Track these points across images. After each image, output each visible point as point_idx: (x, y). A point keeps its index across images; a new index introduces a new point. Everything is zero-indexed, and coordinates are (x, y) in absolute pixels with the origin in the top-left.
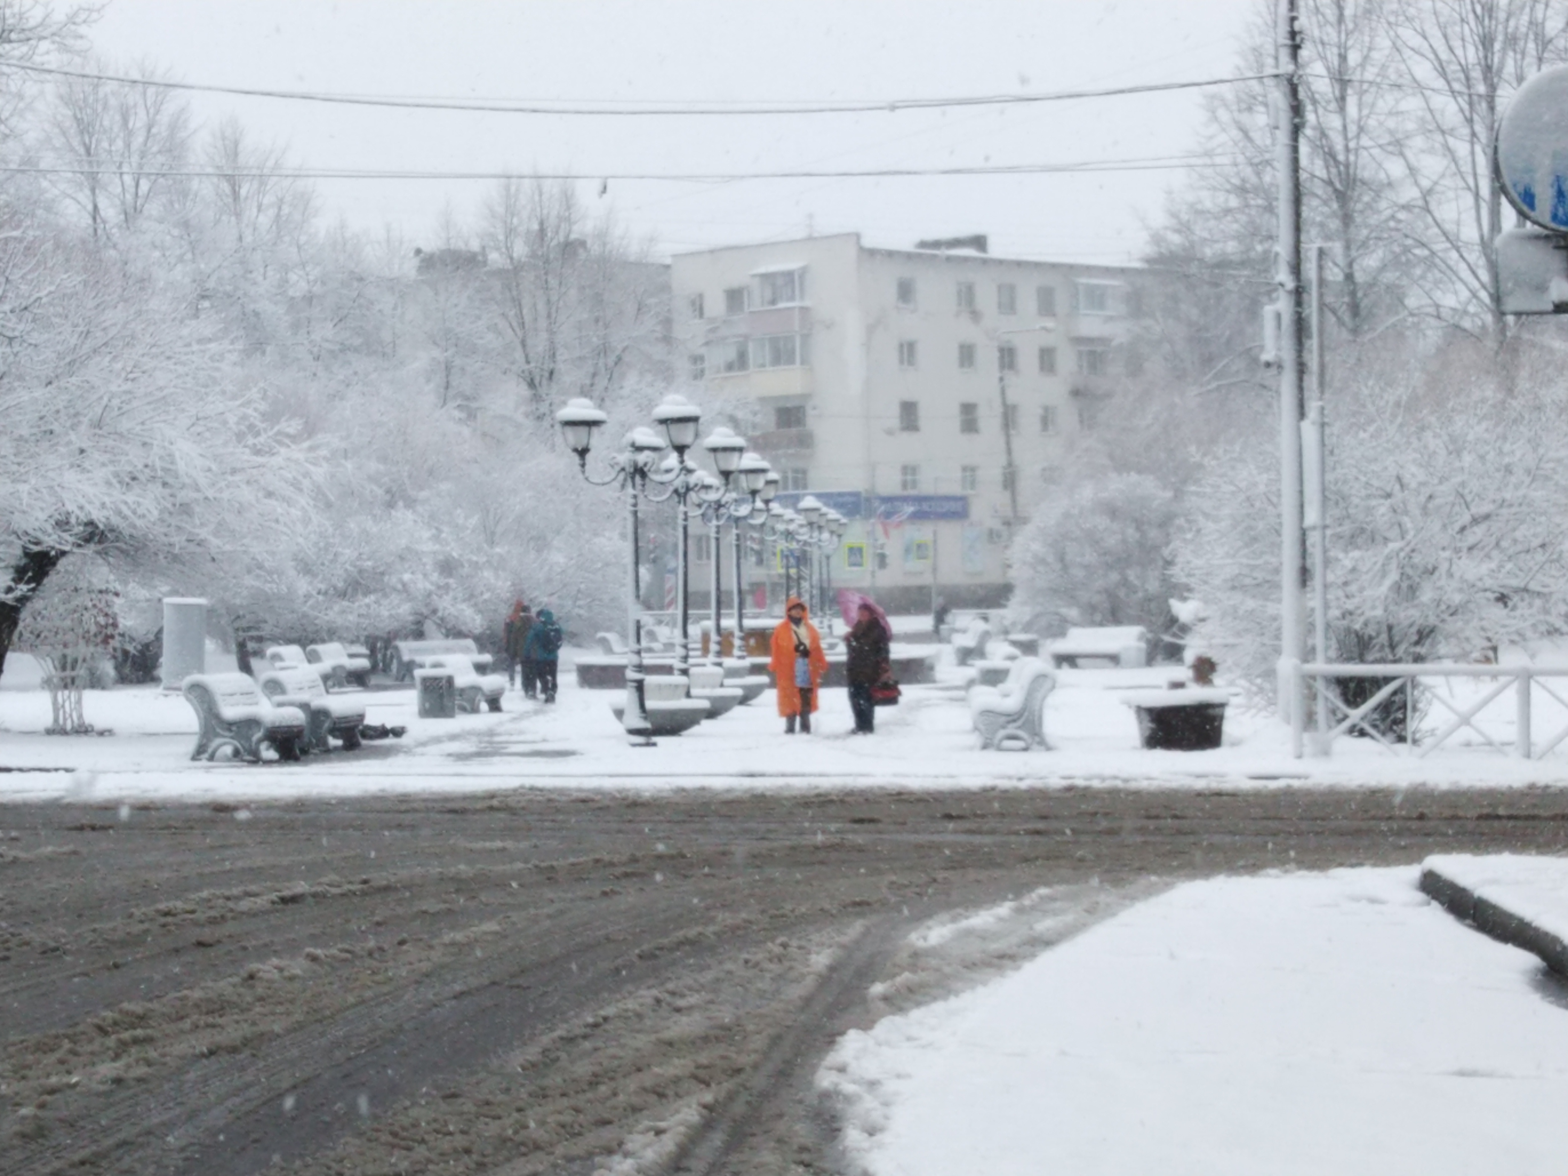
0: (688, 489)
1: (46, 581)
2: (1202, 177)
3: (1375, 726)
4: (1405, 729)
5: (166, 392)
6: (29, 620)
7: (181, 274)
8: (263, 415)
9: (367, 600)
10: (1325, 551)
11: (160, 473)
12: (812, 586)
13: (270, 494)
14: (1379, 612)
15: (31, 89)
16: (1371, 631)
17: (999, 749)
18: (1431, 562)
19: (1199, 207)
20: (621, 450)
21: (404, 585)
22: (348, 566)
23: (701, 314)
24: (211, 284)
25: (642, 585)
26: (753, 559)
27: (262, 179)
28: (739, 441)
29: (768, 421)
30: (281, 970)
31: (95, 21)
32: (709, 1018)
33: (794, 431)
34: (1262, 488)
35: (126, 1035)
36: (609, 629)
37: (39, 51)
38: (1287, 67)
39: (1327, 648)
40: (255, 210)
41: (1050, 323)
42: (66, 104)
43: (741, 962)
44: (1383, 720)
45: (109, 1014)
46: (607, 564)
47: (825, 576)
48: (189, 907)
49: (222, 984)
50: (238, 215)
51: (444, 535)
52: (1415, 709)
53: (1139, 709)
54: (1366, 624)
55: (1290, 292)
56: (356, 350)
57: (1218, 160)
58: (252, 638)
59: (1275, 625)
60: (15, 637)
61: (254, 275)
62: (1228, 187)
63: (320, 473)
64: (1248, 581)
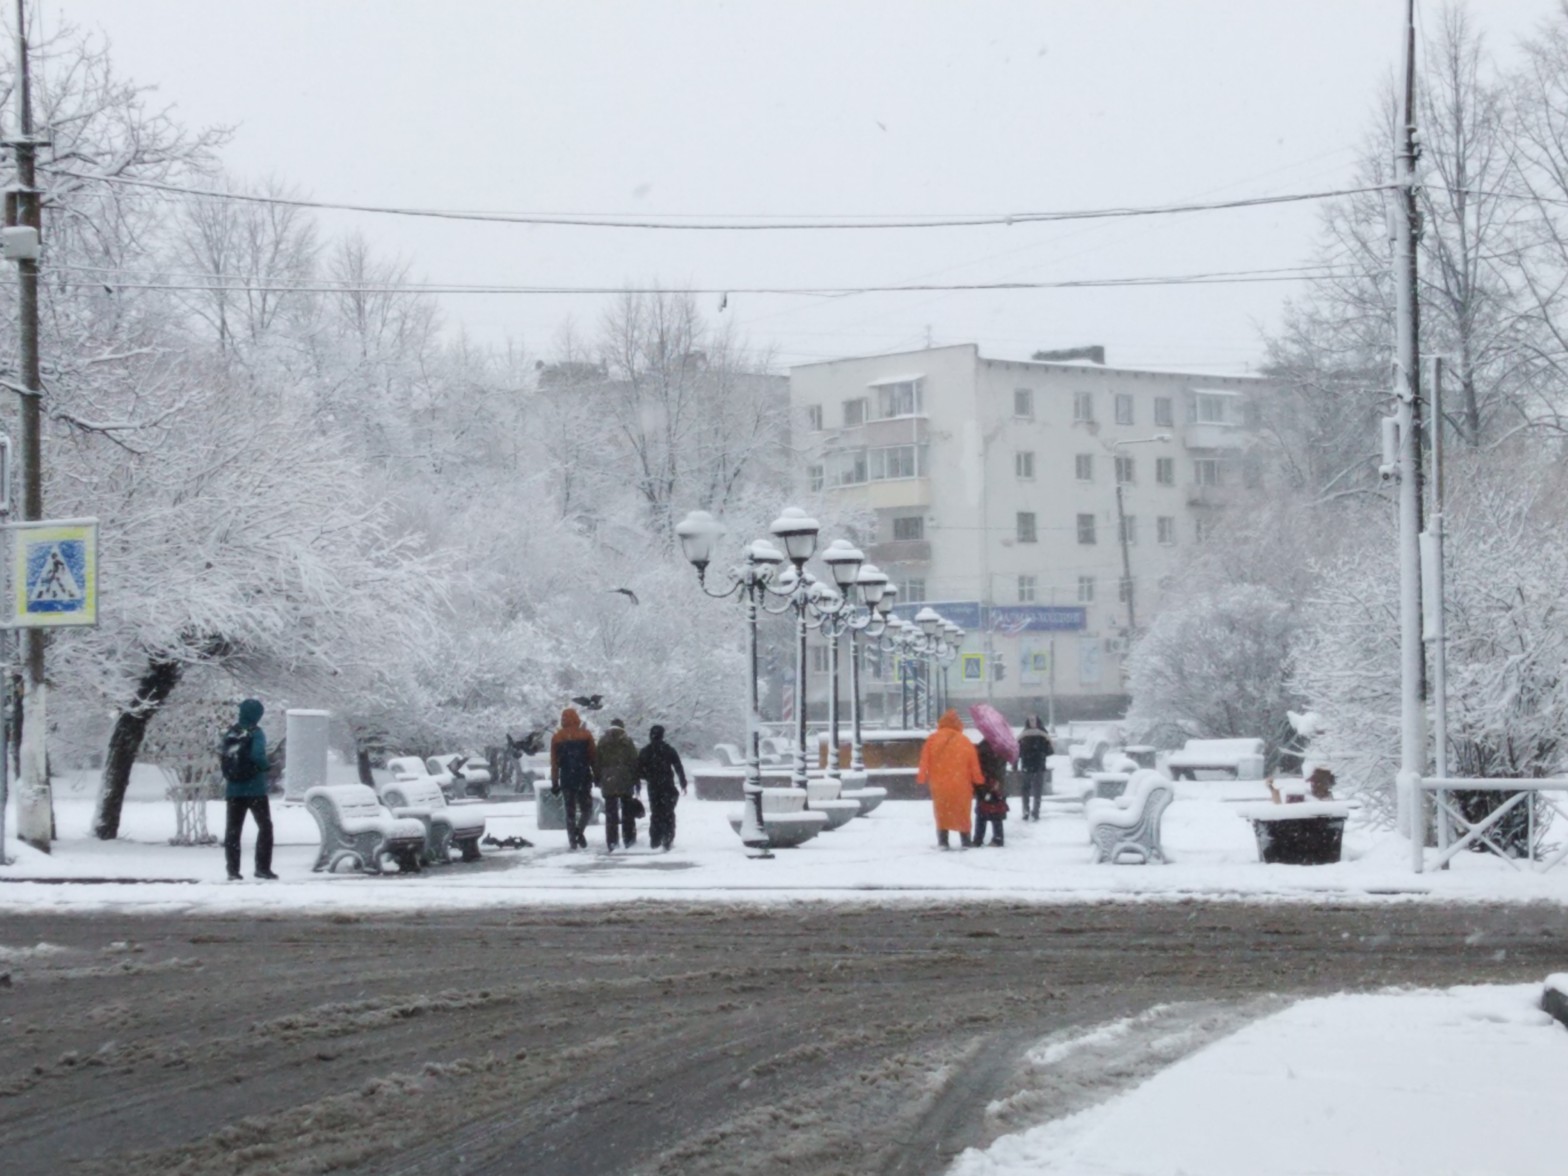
0: (806, 601)
1: (172, 692)
2: (1320, 288)
3: (1496, 841)
4: (1526, 844)
5: (292, 506)
6: (155, 731)
7: (305, 388)
8: (385, 527)
9: (486, 712)
10: (1444, 663)
11: (285, 587)
12: (929, 698)
13: (392, 609)
14: (1499, 725)
15: (163, 208)
16: (1491, 744)
17: (1117, 862)
18: (1552, 674)
19: (1316, 317)
20: (739, 562)
21: (524, 696)
22: (467, 677)
23: (820, 427)
24: (335, 398)
25: (760, 697)
26: (870, 670)
27: (387, 294)
28: (857, 554)
29: (885, 533)
30: (401, 1084)
31: (226, 142)
32: (826, 1136)
33: (911, 542)
34: (1382, 600)
35: (248, 1150)
36: (726, 741)
37: (170, 172)
38: (1404, 178)
39: (1447, 761)
40: (379, 324)
41: (1167, 435)
42: (196, 221)
43: (858, 1079)
44: (1504, 834)
45: (231, 1130)
46: (726, 676)
47: (942, 688)
48: (313, 1019)
49: (342, 1098)
50: (362, 329)
51: (564, 647)
52: (1536, 823)
53: (1258, 823)
54: (1486, 737)
55: (1409, 404)
56: (476, 462)
57: (1336, 272)
58: (373, 749)
59: (1394, 738)
60: (141, 749)
61: (378, 388)
62: (1346, 297)
63: (442, 585)
64: (1367, 693)
